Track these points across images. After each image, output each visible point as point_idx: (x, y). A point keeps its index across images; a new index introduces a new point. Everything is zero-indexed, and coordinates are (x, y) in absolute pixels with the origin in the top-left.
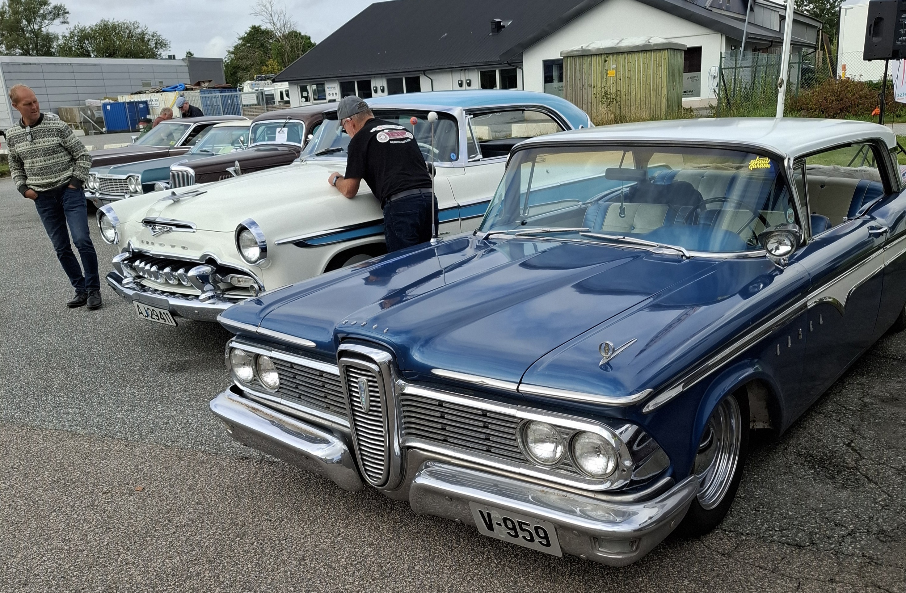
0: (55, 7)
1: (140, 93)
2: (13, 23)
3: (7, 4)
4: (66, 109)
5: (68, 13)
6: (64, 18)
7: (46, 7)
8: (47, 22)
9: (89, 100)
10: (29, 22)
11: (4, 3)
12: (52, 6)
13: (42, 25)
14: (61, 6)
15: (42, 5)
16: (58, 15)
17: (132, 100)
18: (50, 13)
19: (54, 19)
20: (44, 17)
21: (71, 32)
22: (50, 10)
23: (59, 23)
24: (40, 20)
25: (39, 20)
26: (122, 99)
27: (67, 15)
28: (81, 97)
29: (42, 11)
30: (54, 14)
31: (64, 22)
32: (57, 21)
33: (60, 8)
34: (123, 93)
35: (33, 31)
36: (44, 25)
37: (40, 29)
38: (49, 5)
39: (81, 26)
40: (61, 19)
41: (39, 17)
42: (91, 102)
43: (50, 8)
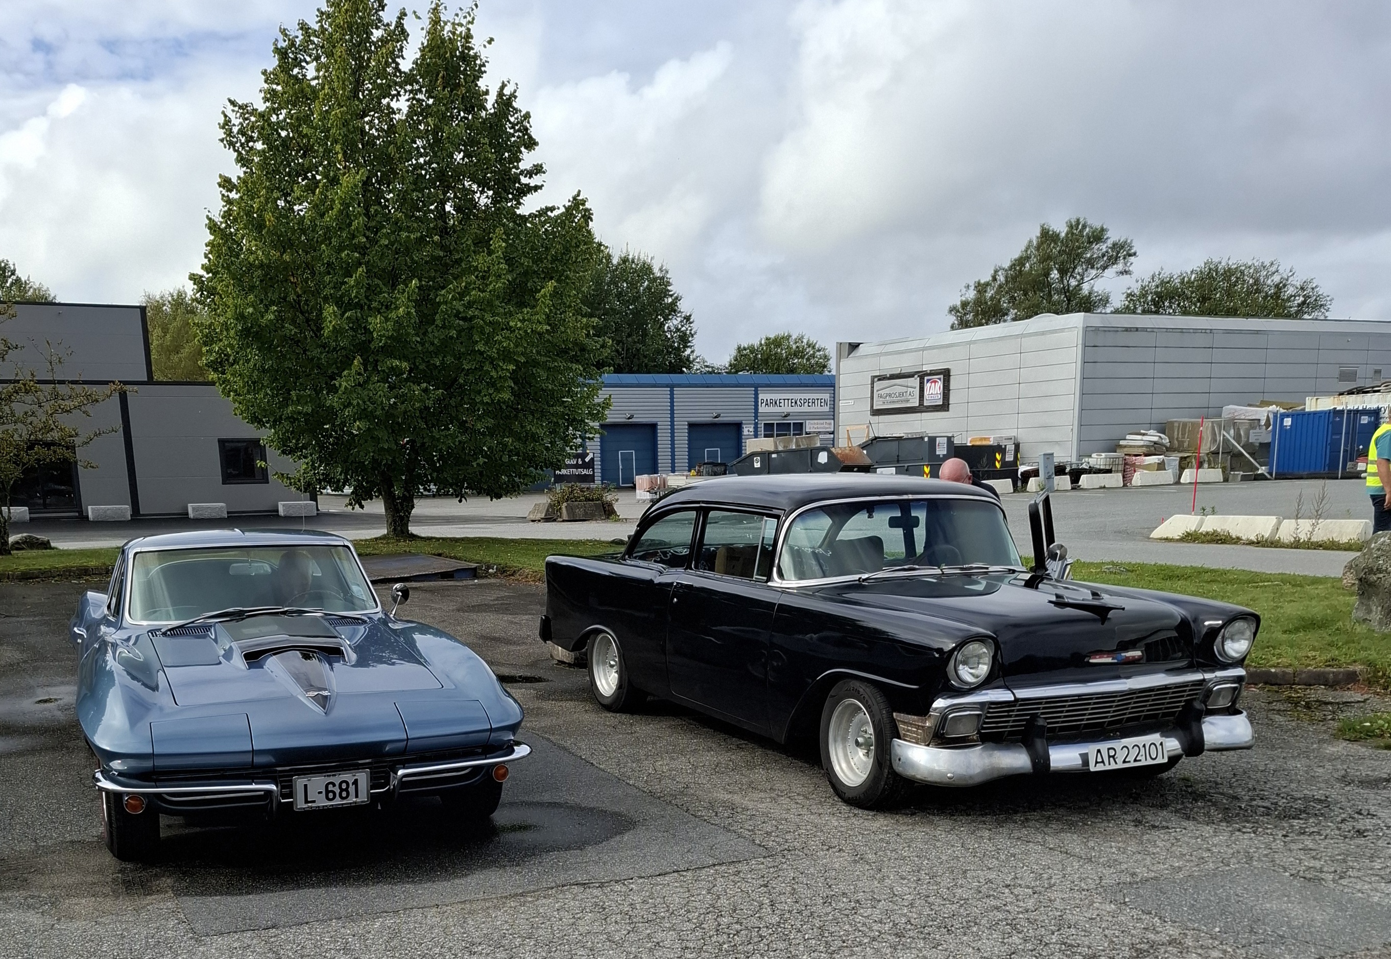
0: (1114, 245)
1: (1361, 391)
2: (1036, 276)
3: (1035, 243)
4: (1185, 424)
5: (1134, 253)
6: (1126, 264)
7: (1098, 246)
8: (1093, 272)
9: (1231, 406)
10: (1063, 272)
11: (1031, 241)
12: (1109, 243)
13: (1082, 279)
14: (1126, 242)
15: (1092, 242)
16: (1117, 258)
17: (1339, 408)
18: (1103, 255)
19: (1107, 267)
20: (1091, 263)
21: (1143, 288)
22: (1104, 250)
23: (1114, 275)
24: (1080, 271)
25: (1080, 269)
26: (1313, 405)
27: (1132, 259)
28: (1214, 400)
29: (1088, 254)
30: (1110, 259)
31: (1126, 272)
32: (1111, 272)
33: (1123, 247)
34: (1317, 393)
35: (1066, 290)
36: (1086, 279)
37: (1078, 285)
38: (1104, 241)
39: (1165, 275)
40: (1120, 266)
41: (1082, 264)
42: (1236, 410)
43: (1104, 247)
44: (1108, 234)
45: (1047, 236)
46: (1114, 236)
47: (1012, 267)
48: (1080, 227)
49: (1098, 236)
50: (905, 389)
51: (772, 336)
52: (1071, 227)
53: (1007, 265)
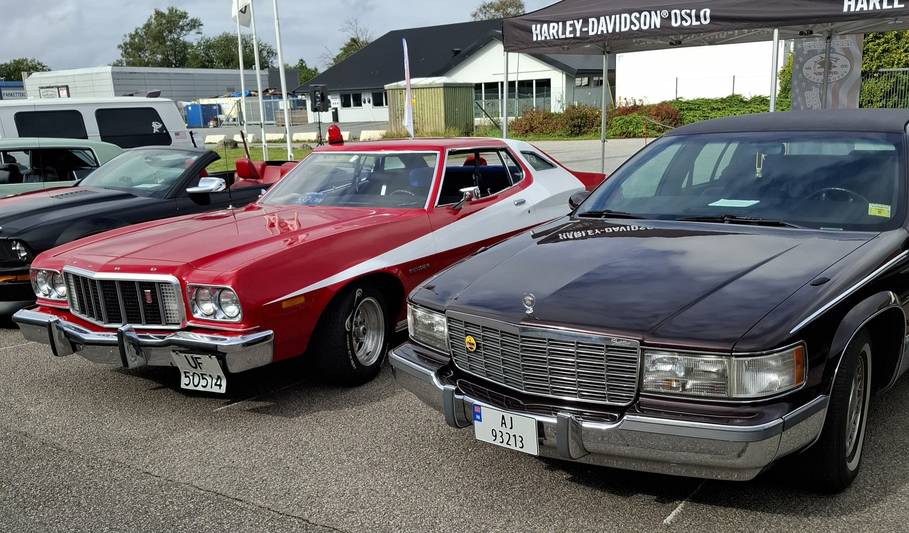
0: (192, 20)
2: (156, 33)
3: (154, 17)
5: (202, 25)
6: (199, 29)
7: (184, 20)
8: (184, 32)
10: (170, 32)
11: (151, 17)
12: (189, 19)
13: (180, 35)
14: (197, 20)
15: (181, 18)
16: (194, 26)
18: (188, 24)
19: (191, 30)
20: (182, 29)
21: (199, 43)
23: (195, 34)
25: (179, 30)
27: (201, 27)
29: (181, 23)
30: (191, 26)
31: (198, 33)
32: (193, 32)
33: (196, 22)
35: (172, 40)
36: (182, 35)
37: (178, 38)
38: (187, 18)
40: (196, 30)
41: (179, 28)
43: (188, 21)
44: (188, 15)
45: (159, 14)
46: (191, 16)
47: (144, 28)
48: (174, 11)
49: (184, 16)
50: (52, 93)
51: (17, 59)
52: (170, 10)
53: (141, 26)
